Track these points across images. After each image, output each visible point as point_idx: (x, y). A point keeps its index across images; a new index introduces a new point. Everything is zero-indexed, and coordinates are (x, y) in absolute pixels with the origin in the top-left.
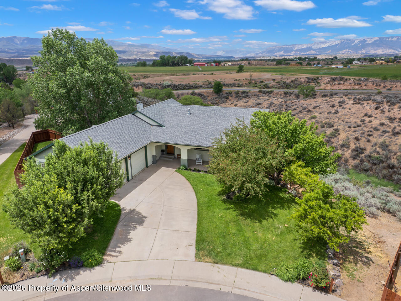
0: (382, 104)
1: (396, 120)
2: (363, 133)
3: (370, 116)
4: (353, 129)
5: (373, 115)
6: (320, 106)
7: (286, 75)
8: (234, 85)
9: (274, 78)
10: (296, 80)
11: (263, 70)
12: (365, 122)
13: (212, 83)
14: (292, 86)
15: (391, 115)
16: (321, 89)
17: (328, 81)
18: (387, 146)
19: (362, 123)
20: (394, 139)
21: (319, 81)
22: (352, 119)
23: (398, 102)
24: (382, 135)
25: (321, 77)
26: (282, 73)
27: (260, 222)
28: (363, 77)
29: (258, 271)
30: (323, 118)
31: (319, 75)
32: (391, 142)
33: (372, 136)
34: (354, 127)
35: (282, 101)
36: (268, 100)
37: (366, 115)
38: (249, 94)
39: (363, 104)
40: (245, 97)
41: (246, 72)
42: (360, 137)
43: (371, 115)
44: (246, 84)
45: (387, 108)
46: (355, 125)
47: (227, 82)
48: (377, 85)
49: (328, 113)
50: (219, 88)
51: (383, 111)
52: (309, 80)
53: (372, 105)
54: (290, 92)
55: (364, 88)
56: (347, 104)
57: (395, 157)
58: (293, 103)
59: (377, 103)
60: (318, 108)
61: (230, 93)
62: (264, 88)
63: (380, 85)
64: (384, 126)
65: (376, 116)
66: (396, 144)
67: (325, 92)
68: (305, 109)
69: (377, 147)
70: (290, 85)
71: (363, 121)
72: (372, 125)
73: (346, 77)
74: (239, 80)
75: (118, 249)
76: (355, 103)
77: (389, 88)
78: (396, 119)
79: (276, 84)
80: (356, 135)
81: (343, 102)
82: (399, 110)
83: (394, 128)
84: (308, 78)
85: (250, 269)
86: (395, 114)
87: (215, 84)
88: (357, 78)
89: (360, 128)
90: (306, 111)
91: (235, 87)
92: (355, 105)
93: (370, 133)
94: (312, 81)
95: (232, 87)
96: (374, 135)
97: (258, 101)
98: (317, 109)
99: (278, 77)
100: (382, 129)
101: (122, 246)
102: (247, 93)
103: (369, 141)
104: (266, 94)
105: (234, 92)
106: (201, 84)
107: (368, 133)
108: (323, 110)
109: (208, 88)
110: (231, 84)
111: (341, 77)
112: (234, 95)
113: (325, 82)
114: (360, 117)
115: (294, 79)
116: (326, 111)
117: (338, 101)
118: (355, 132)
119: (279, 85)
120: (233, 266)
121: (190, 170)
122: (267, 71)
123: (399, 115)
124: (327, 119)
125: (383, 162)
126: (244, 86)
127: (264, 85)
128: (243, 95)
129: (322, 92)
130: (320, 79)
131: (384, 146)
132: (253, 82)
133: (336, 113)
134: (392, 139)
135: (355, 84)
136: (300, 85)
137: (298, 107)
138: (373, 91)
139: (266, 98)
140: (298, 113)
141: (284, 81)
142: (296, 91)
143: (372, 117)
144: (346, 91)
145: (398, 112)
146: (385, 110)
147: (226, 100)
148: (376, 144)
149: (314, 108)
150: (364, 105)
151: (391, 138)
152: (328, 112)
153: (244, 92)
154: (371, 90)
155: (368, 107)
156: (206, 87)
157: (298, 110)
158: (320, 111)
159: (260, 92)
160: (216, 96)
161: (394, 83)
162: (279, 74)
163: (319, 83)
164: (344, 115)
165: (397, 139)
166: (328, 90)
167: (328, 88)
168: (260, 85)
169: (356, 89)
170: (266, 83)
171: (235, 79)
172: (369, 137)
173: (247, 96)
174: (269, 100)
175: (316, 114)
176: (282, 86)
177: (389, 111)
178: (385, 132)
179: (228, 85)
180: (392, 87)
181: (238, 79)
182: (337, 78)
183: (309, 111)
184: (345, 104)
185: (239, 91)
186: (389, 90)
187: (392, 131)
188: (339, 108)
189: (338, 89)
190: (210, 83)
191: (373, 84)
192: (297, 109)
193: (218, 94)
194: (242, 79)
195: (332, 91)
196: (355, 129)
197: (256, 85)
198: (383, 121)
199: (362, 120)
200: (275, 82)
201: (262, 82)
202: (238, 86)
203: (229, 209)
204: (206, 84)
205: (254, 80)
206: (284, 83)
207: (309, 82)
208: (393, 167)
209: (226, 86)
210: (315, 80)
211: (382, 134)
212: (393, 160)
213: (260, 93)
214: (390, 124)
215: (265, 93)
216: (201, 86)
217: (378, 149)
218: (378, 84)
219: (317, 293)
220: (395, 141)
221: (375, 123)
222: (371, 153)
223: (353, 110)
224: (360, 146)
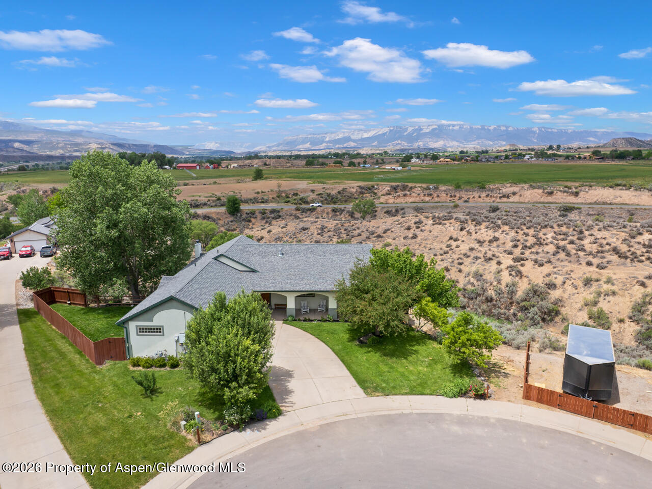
0: (467, 223)
1: (485, 243)
2: (453, 262)
3: (456, 240)
4: (440, 257)
5: (460, 238)
6: (391, 228)
7: (328, 183)
8: (255, 201)
9: (312, 188)
10: (344, 190)
11: (291, 175)
12: (452, 248)
13: (222, 198)
14: (340, 200)
15: (479, 236)
16: (382, 203)
17: (388, 190)
18: (481, 276)
19: (448, 249)
20: (487, 266)
21: (376, 191)
22: (435, 244)
23: (484, 221)
24: (474, 263)
25: (378, 185)
26: (322, 180)
27: (406, 358)
28: (432, 183)
29: (426, 395)
30: (400, 244)
31: (374, 183)
32: (485, 270)
33: (463, 265)
34: (441, 255)
35: (338, 224)
36: (316, 222)
37: (451, 238)
38: (281, 214)
39: (445, 224)
40: (276, 219)
41: (266, 178)
42: (449, 267)
43: (457, 238)
44: (273, 198)
45: (473, 228)
46: (442, 252)
47: (245, 196)
48: (451, 196)
49: (405, 238)
50: (236, 206)
51: (469, 233)
52: (362, 191)
53: (456, 225)
54: (340, 209)
55: (437, 199)
56: (426, 224)
57: (492, 288)
58: (353, 225)
59: (461, 222)
60: (390, 231)
61: (253, 213)
62: (300, 204)
63: (455, 196)
64: (474, 251)
65: (463, 239)
66: (491, 272)
67: (388, 207)
68: (373, 234)
69: (470, 277)
70: (337, 198)
71: (450, 247)
72: (460, 250)
73: (410, 185)
74: (262, 192)
75: (287, 400)
76: (436, 224)
77: (466, 199)
78: (485, 241)
79: (317, 197)
80: (445, 265)
81: (420, 222)
82: (487, 231)
83: (486, 253)
84: (360, 187)
85: (418, 395)
86: (483, 235)
87: (229, 201)
88: (424, 185)
89: (448, 255)
90: (375, 237)
91: (258, 202)
92: (436, 226)
93: (460, 261)
94: (366, 192)
95: (253, 203)
96: (465, 263)
97: (302, 225)
98: (389, 233)
99: (318, 187)
100: (473, 254)
101: (289, 397)
102: (279, 212)
103: (460, 271)
104: (306, 212)
105: (258, 211)
106: (205, 200)
107: (458, 261)
108: (397, 234)
109: (216, 206)
110: (251, 200)
111: (404, 185)
112: (259, 216)
113: (384, 192)
114: (444, 241)
115: (341, 189)
116: (401, 236)
117: (413, 221)
118: (442, 260)
119: (322, 199)
120: (403, 395)
121: (300, 320)
122: (299, 176)
123: (488, 237)
124: (405, 245)
125: (479, 295)
126: (272, 202)
127: (300, 200)
128: (272, 215)
129: (384, 207)
130: (377, 189)
131: (478, 276)
132: (283, 195)
133: (415, 238)
134: (485, 267)
135: (425, 195)
136: (351, 197)
137: (362, 232)
138: (448, 204)
139: (312, 219)
140: (365, 240)
141: (328, 192)
142: (349, 206)
143: (459, 240)
144: (415, 205)
145: (485, 233)
146: (471, 231)
147: (247, 223)
148: (469, 274)
149: (385, 232)
150: (446, 226)
151: (483, 265)
152: (404, 236)
153: (273, 211)
154: (445, 202)
155: (452, 228)
156: (213, 204)
157: (364, 235)
158: (393, 235)
159: (297, 209)
160: (232, 218)
161: (471, 193)
162: (319, 182)
163: (375, 194)
164: (426, 240)
165: (490, 266)
166: (391, 203)
167: (391, 201)
168: (295, 200)
169: (427, 202)
170: (302, 195)
171: (256, 191)
172: (459, 266)
173: (279, 217)
174: (318, 223)
175: (389, 241)
176: (326, 199)
177: (476, 233)
178: (477, 258)
179: (247, 201)
180: (469, 198)
181: (260, 191)
182: (398, 186)
183: (379, 236)
184: (423, 224)
185: (265, 210)
186: (466, 201)
187: (484, 256)
188: (417, 230)
189: (404, 202)
190: (219, 199)
191: (447, 194)
192: (362, 234)
193: (234, 215)
194: (266, 190)
195: (397, 205)
196: (442, 256)
197: (288, 199)
198: (472, 245)
199: (448, 245)
200: (315, 194)
201: (296, 194)
202: (263, 202)
203: (370, 352)
204: (212, 200)
205: (284, 191)
206: (329, 195)
207: (363, 193)
208: (491, 300)
209: (244, 202)
210: (370, 189)
211: (473, 261)
212: (490, 291)
213: (298, 212)
214: (480, 248)
215: (304, 211)
216: (205, 204)
217: (472, 280)
218: (453, 195)
219: (478, 401)
220: (489, 269)
221: (464, 248)
222: (465, 285)
223: (435, 233)
224: (451, 278)
